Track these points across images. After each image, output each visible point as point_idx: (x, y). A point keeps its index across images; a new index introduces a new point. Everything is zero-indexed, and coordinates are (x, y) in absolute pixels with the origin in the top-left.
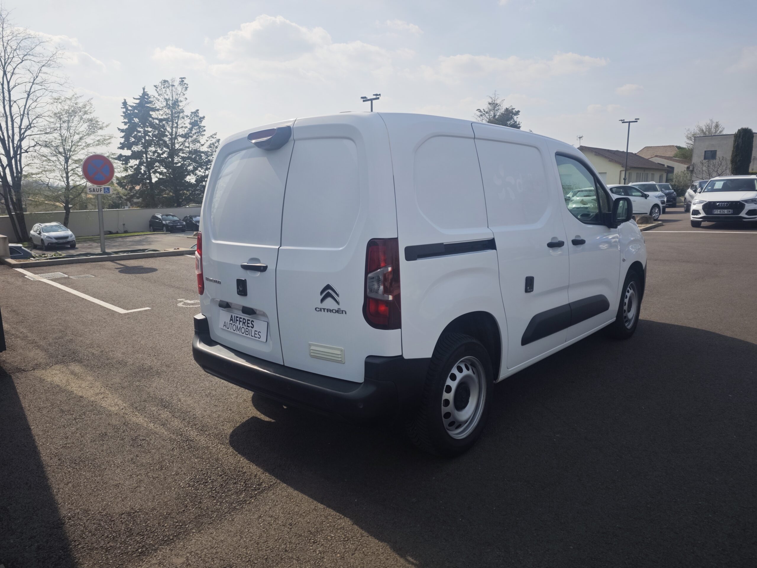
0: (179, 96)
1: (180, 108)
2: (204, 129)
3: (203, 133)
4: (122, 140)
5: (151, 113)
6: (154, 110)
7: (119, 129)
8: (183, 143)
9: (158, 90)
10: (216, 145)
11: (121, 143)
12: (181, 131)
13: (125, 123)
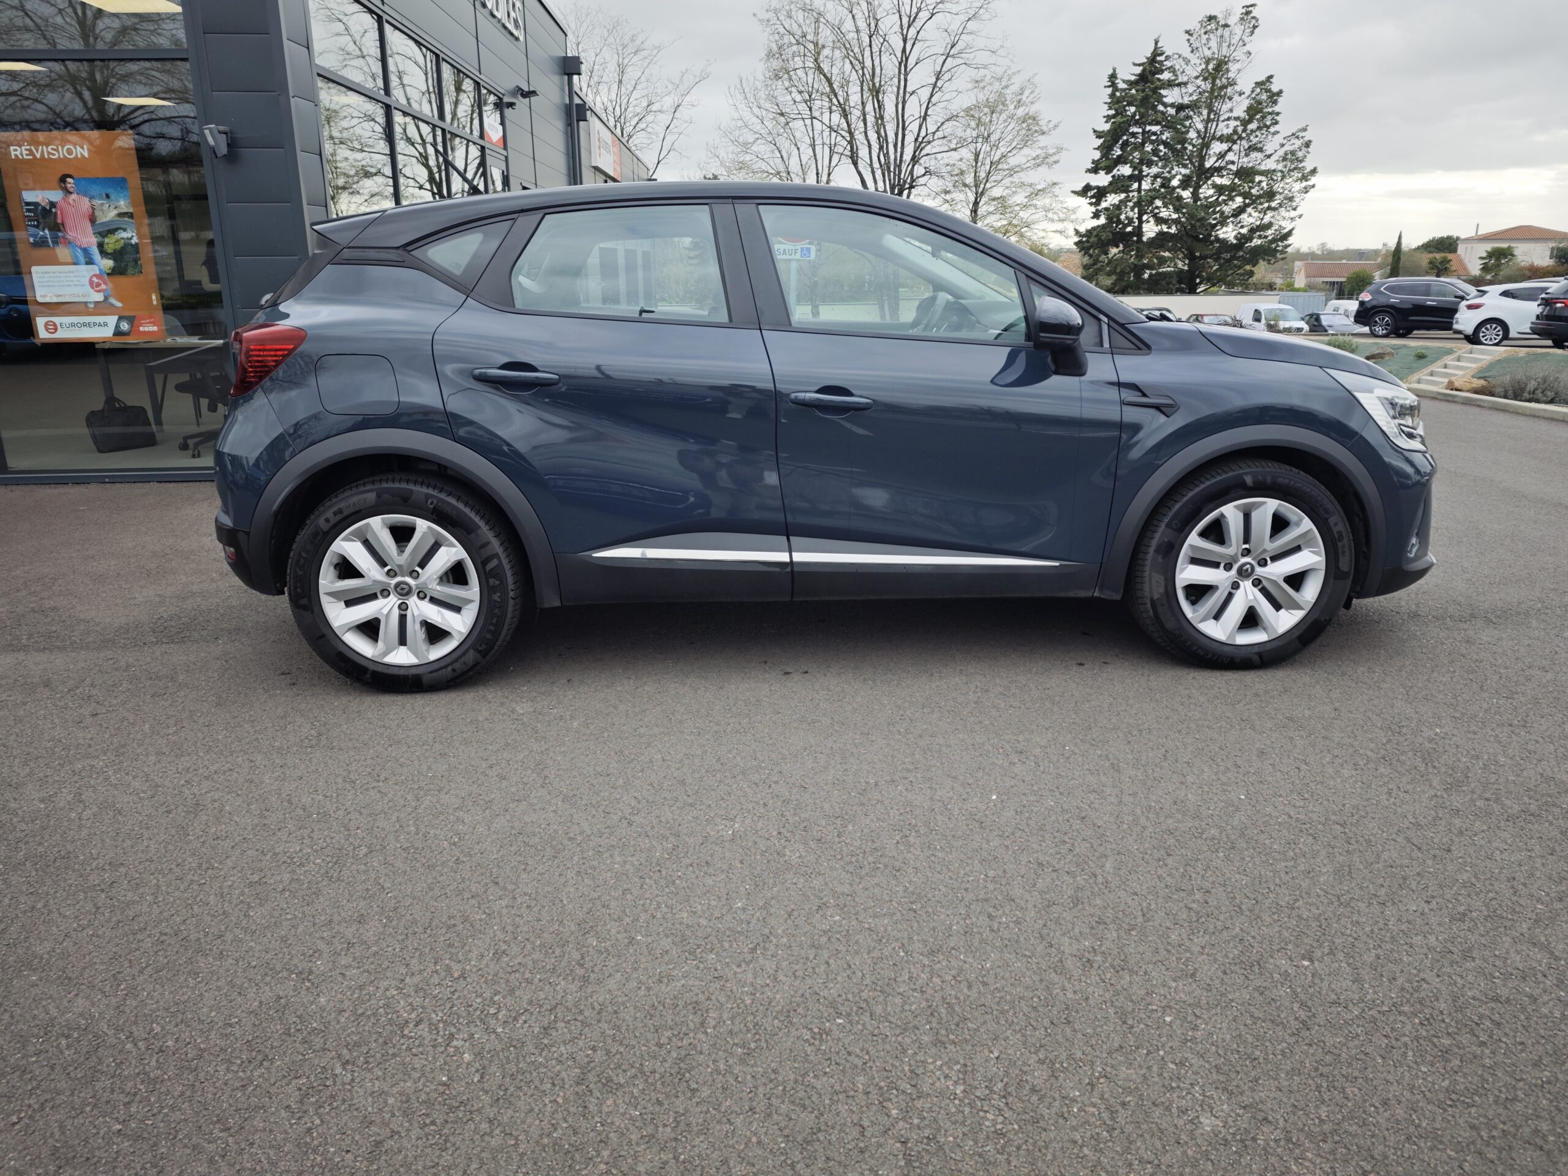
0: (1232, 48)
1: (1231, 75)
2: (1277, 118)
3: (1272, 130)
4: (1097, 155)
5: (1163, 92)
6: (1170, 84)
7: (1095, 131)
8: (1221, 156)
9: (1192, 40)
10: (1300, 154)
11: (1093, 162)
12: (1224, 129)
13: (1108, 118)
